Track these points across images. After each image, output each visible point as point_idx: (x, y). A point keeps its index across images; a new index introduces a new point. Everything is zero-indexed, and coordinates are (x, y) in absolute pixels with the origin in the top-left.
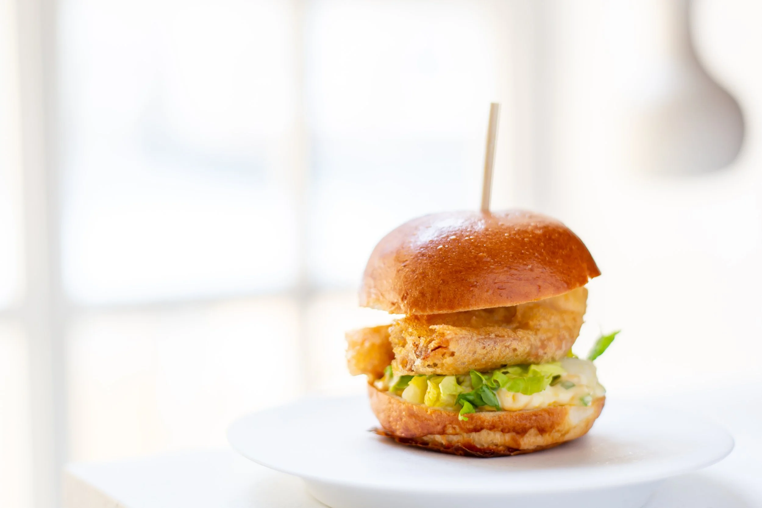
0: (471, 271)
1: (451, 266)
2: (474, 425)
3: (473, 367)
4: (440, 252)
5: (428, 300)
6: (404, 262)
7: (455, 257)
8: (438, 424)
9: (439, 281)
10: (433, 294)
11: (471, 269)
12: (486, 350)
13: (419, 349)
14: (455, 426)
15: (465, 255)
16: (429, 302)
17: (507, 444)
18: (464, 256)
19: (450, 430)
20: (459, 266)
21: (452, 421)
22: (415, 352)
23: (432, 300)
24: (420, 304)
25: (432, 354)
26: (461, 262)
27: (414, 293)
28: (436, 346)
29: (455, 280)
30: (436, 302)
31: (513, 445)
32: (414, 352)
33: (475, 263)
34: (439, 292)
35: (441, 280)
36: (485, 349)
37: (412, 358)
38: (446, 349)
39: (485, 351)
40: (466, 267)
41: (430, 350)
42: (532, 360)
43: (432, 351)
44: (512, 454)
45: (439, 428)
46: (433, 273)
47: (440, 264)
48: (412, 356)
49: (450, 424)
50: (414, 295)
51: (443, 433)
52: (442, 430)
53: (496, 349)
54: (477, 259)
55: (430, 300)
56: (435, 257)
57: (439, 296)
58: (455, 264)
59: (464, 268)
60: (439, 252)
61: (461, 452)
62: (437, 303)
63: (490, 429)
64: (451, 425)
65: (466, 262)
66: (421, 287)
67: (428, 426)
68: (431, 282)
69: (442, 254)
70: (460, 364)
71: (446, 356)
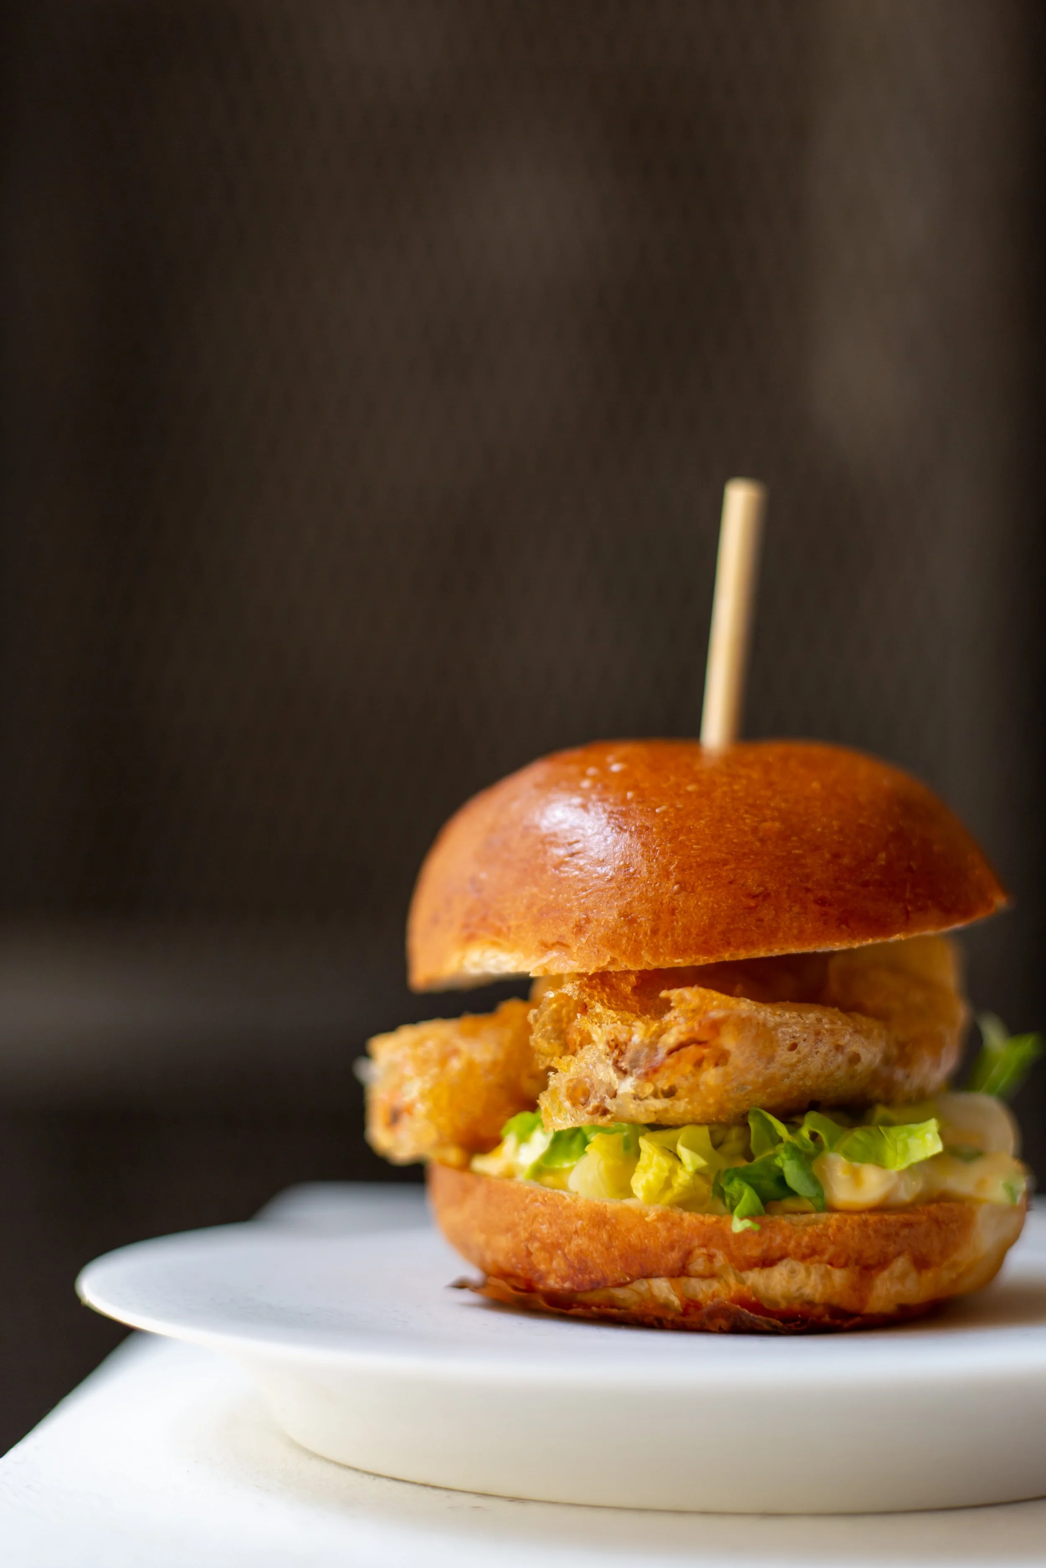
0: (750, 861)
1: (699, 849)
2: (765, 1247)
3: (761, 1098)
4: (666, 820)
5: (645, 934)
6: (570, 844)
7: (706, 829)
8: (672, 1248)
9: (669, 885)
10: (657, 915)
11: (749, 858)
12: (799, 1052)
13: (629, 1055)
14: (714, 1250)
15: (728, 825)
16: (647, 938)
17: (836, 1301)
18: (728, 828)
19: (698, 1264)
20: (719, 851)
21: (710, 1240)
22: (616, 1063)
23: (655, 932)
24: (624, 941)
25: (670, 1061)
26: (723, 840)
27: (606, 917)
28: (683, 1038)
29: (713, 882)
30: (666, 936)
31: (848, 1301)
32: (610, 1062)
33: (758, 844)
34: (673, 912)
35: (676, 883)
36: (795, 1052)
37: (606, 1080)
38: (706, 1048)
39: (793, 1056)
40: (735, 852)
41: (662, 1053)
42: (878, 1092)
43: (671, 1052)
44: (846, 1325)
45: (674, 1257)
46: (653, 867)
47: (668, 845)
48: (606, 1073)
49: (704, 1246)
50: (607, 922)
51: (681, 1272)
52: (680, 1265)
53: (817, 1053)
54: (761, 834)
55: (649, 933)
56: (654, 830)
57: (672, 922)
58: (707, 844)
59: (732, 854)
60: (663, 818)
61: (722, 1323)
62: (669, 939)
63: (804, 1258)
64: (704, 1250)
65: (735, 841)
66: (625, 902)
67: (643, 1255)
68: (650, 889)
69: (670, 823)
70: (735, 1089)
71: (705, 1064)
